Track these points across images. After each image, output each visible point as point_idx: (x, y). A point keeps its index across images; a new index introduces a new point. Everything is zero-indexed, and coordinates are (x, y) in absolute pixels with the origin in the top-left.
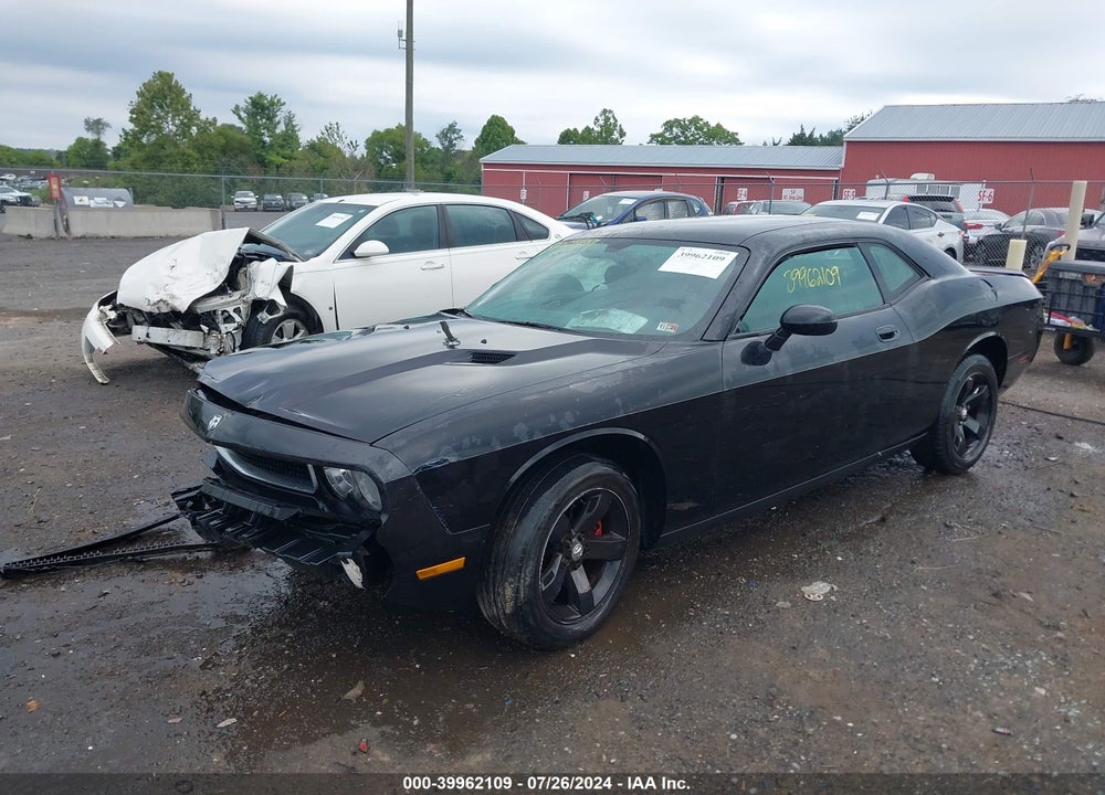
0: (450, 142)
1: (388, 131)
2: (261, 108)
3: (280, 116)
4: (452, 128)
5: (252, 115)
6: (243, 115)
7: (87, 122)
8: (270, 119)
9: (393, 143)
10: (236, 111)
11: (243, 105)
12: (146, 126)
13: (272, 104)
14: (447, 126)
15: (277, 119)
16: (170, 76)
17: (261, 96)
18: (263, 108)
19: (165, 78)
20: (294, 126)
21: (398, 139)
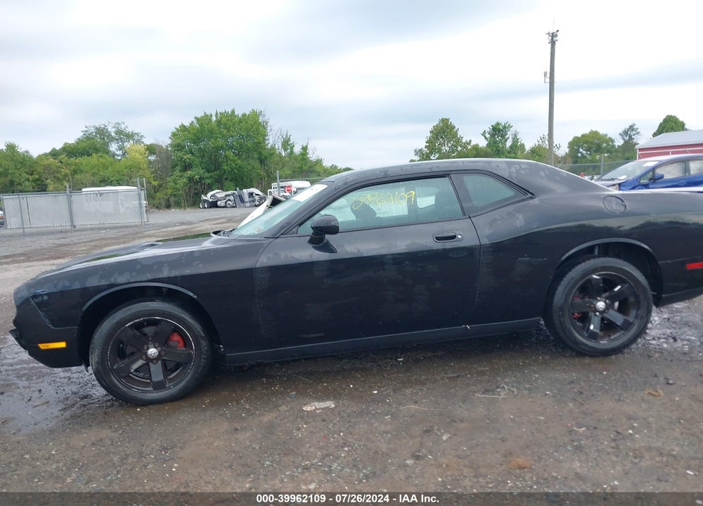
0: (630, 137)
1: (583, 136)
2: (498, 131)
3: (510, 135)
4: (632, 128)
5: (493, 136)
6: (488, 136)
7: (415, 151)
8: (503, 136)
9: (586, 142)
10: (484, 134)
11: (488, 130)
12: (433, 149)
13: (505, 127)
14: (628, 127)
15: (507, 136)
16: (448, 120)
17: (498, 124)
18: (499, 130)
19: (445, 121)
20: (518, 139)
21: (591, 140)
